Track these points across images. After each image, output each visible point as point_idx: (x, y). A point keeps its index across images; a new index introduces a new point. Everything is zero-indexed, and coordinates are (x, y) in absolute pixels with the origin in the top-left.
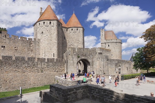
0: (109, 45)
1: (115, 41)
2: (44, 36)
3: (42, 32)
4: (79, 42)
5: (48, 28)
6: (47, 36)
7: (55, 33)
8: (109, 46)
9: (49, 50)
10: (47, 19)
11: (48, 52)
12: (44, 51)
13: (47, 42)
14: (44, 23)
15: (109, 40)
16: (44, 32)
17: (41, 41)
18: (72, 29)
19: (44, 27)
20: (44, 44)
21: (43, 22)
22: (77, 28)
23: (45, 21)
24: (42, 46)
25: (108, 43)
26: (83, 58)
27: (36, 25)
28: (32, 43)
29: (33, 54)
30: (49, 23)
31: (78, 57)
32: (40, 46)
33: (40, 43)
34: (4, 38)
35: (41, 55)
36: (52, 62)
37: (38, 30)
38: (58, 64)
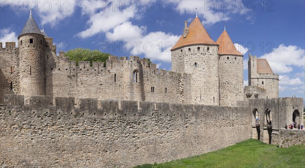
0: (263, 82)
1: (272, 77)
2: (199, 69)
3: (196, 64)
5: (205, 57)
6: (203, 70)
7: (216, 65)
10: (203, 43)
11: (205, 95)
13: (203, 80)
14: (199, 48)
15: (264, 74)
16: (198, 63)
17: (194, 77)
18: (228, 58)
19: (199, 55)
20: (199, 83)
21: (197, 46)
22: (235, 57)
23: (200, 46)
24: (196, 85)
25: (262, 78)
26: (296, 108)
27: (182, 51)
28: (181, 80)
29: (184, 98)
30: (206, 49)
31: (294, 108)
32: (192, 86)
33: (192, 80)
34: (154, 75)
35: (194, 100)
36: (240, 112)
37: (186, 59)
38: (244, 115)
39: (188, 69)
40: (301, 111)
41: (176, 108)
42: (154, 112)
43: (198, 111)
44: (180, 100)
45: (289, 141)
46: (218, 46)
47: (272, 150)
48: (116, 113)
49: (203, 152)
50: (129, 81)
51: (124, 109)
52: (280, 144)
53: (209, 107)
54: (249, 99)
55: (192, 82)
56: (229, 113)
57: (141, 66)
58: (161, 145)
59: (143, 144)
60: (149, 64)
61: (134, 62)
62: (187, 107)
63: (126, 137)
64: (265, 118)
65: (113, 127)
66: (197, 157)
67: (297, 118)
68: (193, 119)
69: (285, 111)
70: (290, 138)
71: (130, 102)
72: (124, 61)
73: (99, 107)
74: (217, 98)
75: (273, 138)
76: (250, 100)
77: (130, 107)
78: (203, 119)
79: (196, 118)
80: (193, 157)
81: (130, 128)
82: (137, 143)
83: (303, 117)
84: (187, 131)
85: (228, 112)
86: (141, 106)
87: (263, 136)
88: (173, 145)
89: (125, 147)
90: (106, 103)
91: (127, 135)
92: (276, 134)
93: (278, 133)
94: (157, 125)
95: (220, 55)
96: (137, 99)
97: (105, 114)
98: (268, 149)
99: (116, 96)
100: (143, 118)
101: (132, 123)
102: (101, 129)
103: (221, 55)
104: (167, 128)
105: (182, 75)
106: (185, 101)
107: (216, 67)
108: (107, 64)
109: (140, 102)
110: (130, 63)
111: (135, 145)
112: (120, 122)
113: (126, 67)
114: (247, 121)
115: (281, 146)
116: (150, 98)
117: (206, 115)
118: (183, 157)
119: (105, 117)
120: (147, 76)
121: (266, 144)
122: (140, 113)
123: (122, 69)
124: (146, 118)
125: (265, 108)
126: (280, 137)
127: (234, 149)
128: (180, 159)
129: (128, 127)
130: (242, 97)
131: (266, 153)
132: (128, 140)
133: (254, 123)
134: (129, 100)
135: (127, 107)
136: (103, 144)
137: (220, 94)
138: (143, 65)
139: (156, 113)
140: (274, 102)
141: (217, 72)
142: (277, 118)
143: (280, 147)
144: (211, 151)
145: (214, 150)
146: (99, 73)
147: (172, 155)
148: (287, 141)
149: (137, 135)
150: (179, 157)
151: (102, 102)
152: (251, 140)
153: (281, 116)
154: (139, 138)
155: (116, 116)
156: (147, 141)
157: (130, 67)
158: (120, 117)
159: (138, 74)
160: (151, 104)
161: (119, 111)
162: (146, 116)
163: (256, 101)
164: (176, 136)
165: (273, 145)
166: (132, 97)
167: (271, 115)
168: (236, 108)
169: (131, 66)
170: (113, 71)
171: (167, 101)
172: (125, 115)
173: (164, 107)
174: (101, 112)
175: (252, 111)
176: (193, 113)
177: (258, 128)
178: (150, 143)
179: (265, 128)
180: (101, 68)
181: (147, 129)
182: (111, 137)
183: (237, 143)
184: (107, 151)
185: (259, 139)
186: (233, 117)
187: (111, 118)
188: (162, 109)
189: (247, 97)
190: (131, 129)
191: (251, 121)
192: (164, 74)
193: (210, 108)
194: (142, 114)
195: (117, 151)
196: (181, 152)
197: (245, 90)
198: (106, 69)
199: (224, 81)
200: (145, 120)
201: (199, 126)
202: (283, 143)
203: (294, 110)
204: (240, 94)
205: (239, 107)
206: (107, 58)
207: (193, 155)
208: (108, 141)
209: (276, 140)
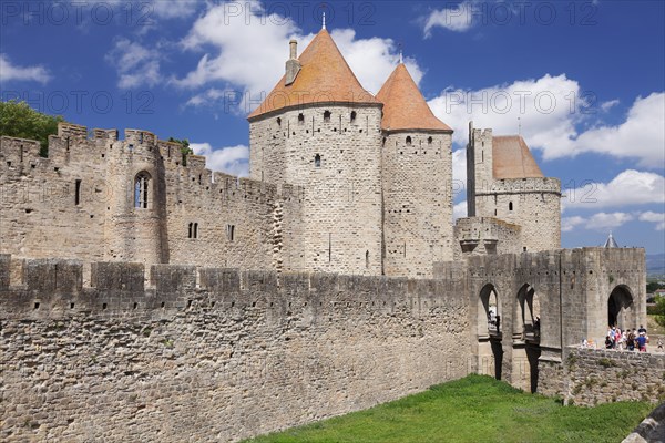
0: (511, 204)
1: (540, 187)
2: (328, 172)
3: (318, 157)
4: (438, 198)
5: (344, 140)
6: (338, 176)
7: (375, 160)
8: (511, 208)
9: (350, 238)
11: (344, 248)
12: (326, 239)
13: (338, 202)
14: (327, 114)
15: (514, 180)
16: (325, 155)
17: (310, 194)
18: (409, 139)
19: (329, 132)
20: (325, 211)
21: (323, 110)
22: (427, 136)
23: (330, 109)
24: (317, 218)
25: (507, 193)
26: (620, 281)
27: (279, 121)
28: (277, 204)
29: (282, 255)
30: (347, 115)
31: (611, 280)
32: (307, 220)
33: (305, 204)
34: (197, 188)
35: (310, 260)
36: (441, 294)
37: (291, 143)
38: (455, 302)
39: (296, 172)
40: (639, 290)
41: (258, 284)
42: (195, 295)
43: (321, 292)
44: (269, 261)
45: (596, 388)
46: (381, 106)
47: (541, 412)
48: (74, 300)
49: (335, 413)
50: (122, 204)
51: (101, 289)
52: (568, 395)
53: (353, 279)
54: (469, 255)
55: (307, 209)
56: (411, 298)
57: (159, 161)
58: (211, 393)
59: (159, 393)
60: (184, 157)
61: (138, 149)
62: (289, 281)
63: (105, 375)
64: (519, 312)
65: (62, 346)
66: (317, 428)
67: (625, 313)
68: (307, 317)
69: (583, 291)
70: (599, 375)
71: (121, 266)
72: (109, 142)
73: (16, 282)
74: (375, 253)
75: (542, 374)
76: (471, 260)
77: (120, 280)
78: (336, 316)
79: (316, 313)
80: (304, 429)
81: (117, 345)
82: (137, 392)
83: (644, 310)
84: (288, 351)
85: (408, 294)
86: (154, 279)
87: (510, 368)
88: (247, 394)
89: (101, 408)
90: (41, 269)
91: (106, 369)
92: (552, 363)
93: (558, 359)
94: (201, 334)
95: (386, 133)
96: (146, 257)
97: (37, 305)
98: (528, 408)
99: (79, 248)
100: (161, 314)
101: (125, 330)
102: (21, 353)
103: (389, 133)
104: (232, 344)
105: (279, 190)
106: (286, 264)
107: (376, 166)
108: (52, 146)
109: (153, 268)
110: (127, 149)
111: (133, 399)
112: (88, 327)
113: (112, 160)
114: (463, 320)
115: (571, 402)
116: (183, 256)
117: (344, 304)
118: (276, 429)
119: (34, 315)
120: (178, 190)
121: (521, 391)
122: (152, 300)
123: (101, 167)
124: (170, 314)
125: (517, 282)
126: (565, 371)
127: (424, 405)
128: (267, 433)
129: (112, 344)
130: (447, 253)
131: (520, 421)
132: (112, 384)
133: (484, 328)
134: (118, 259)
135: (110, 282)
136: (26, 401)
137: (383, 242)
138: (166, 158)
139: (199, 299)
140: (546, 262)
141: (376, 180)
142: (556, 311)
143: (566, 403)
144: (358, 410)
145: (365, 405)
146: (22, 174)
147: (242, 422)
148: (590, 385)
149: (136, 366)
150: (264, 430)
151: (26, 268)
152: (474, 379)
153: (568, 305)
154: (144, 375)
155: (74, 311)
156: (169, 385)
157: (125, 163)
158: (88, 313)
159: (150, 182)
160: (186, 273)
161: (84, 295)
162: (168, 308)
163: (489, 262)
164: (257, 366)
165: (544, 397)
166: (130, 253)
167: (535, 303)
168: (431, 284)
169: (130, 160)
170: (72, 171)
171: (231, 265)
172: (105, 306)
173: (225, 282)
174: (21, 300)
175: (477, 290)
176: (308, 299)
177: (496, 342)
178: (179, 389)
179: (518, 342)
180: (28, 159)
181: (172, 347)
182: (54, 377)
183: (431, 388)
184: (36, 426)
185: (498, 375)
186: (421, 308)
187: (56, 317)
188: (216, 287)
189: (464, 251)
190: (120, 350)
191: (476, 322)
192: (228, 186)
193: (354, 282)
194: (157, 302)
195: (70, 421)
196: (270, 413)
197: (456, 230)
198: (47, 163)
199: (397, 206)
200: (164, 322)
201: (324, 335)
202: (577, 390)
203: (613, 286)
204: (442, 242)
205: (439, 278)
206: (53, 130)
207: (305, 420)
208: (44, 391)
209: (552, 381)
